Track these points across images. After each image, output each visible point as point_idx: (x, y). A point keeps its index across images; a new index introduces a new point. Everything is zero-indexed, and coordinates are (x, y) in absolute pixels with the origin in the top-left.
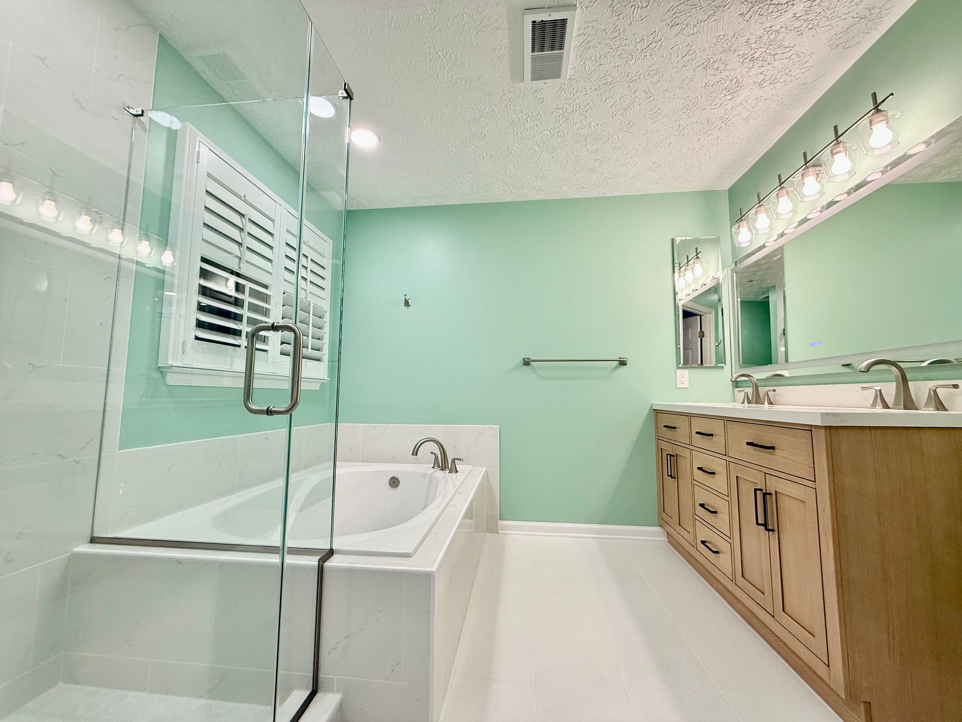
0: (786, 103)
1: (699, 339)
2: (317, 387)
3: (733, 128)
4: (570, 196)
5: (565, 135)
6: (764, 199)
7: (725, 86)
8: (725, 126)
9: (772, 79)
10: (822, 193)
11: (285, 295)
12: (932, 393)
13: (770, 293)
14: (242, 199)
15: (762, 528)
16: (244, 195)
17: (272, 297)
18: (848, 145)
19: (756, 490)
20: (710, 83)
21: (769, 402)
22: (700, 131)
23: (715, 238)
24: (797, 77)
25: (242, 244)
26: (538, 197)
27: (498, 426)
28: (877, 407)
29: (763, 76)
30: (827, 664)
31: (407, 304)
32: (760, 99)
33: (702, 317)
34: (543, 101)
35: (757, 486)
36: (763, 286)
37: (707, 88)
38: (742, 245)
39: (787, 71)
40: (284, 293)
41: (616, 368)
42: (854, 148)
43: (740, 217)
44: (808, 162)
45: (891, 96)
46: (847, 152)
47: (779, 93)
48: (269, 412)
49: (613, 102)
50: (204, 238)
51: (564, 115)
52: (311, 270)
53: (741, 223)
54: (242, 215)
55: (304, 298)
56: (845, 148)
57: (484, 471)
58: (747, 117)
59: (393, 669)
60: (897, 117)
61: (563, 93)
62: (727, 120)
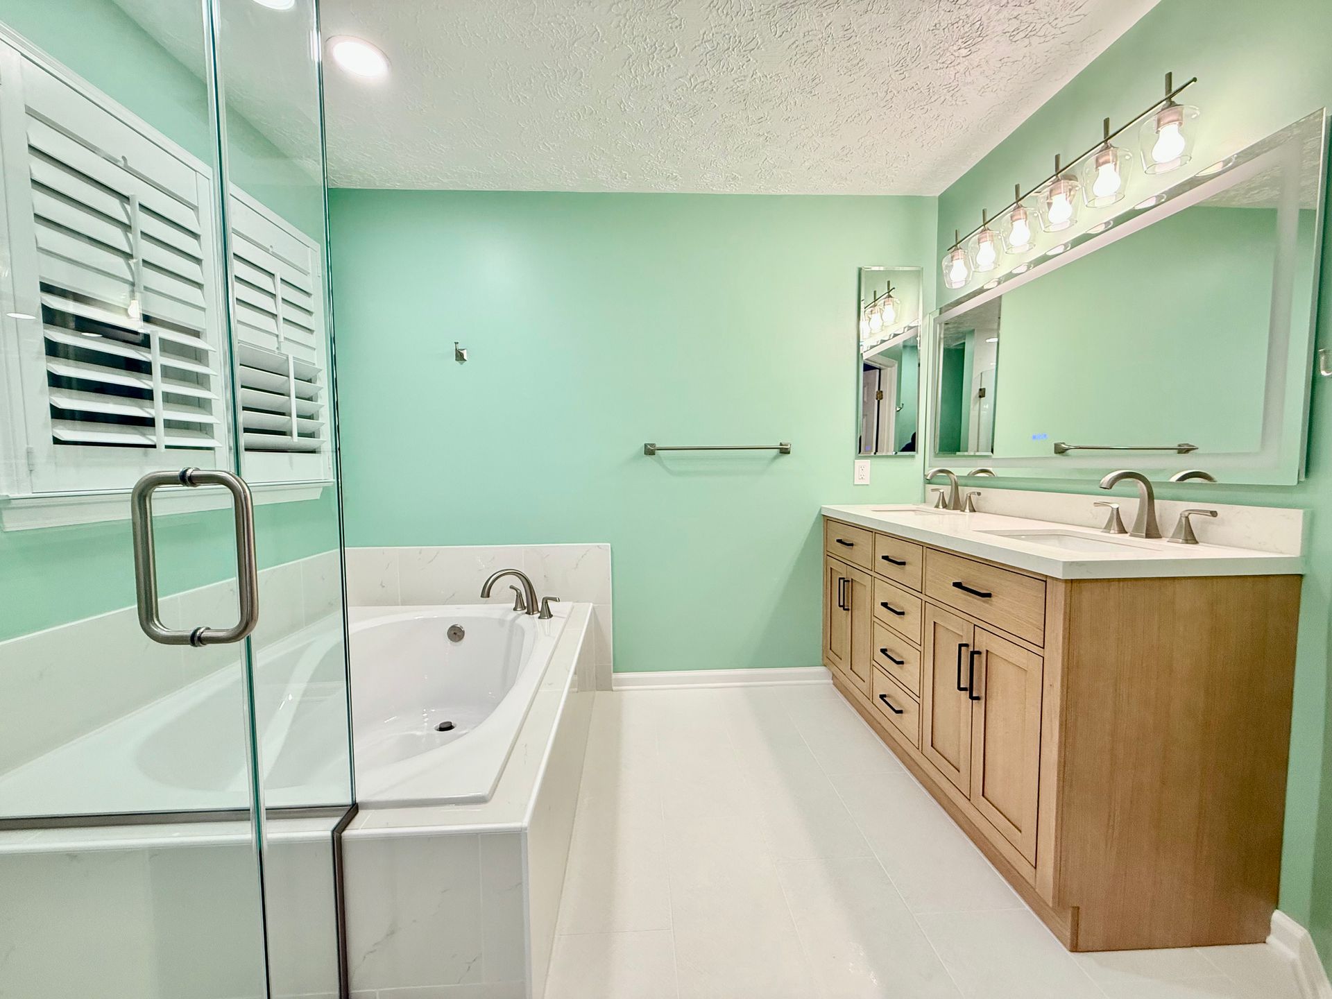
0: (1038, 71)
1: (876, 401)
2: (316, 494)
3: (960, 103)
4: (716, 190)
5: (714, 89)
6: (991, 219)
7: (963, 32)
8: (950, 99)
9: (1030, 29)
10: (1073, 221)
12: (1184, 519)
13: (967, 338)
14: (119, 164)
15: (965, 695)
16: (124, 158)
17: (210, 353)
18: (1119, 153)
19: (961, 646)
20: (942, 25)
21: (971, 509)
22: (915, 104)
23: (916, 271)
24: (1063, 30)
25: (131, 256)
26: (668, 189)
27: (609, 544)
28: (1112, 531)
29: (1018, 22)
30: (1034, 865)
31: (460, 356)
32: (1005, 60)
33: (882, 372)
34: (680, 25)
35: (962, 641)
36: (960, 329)
37: (937, 32)
38: (955, 286)
39: (1052, 18)
41: (775, 458)
42: (1127, 157)
43: (955, 243)
44: (1062, 173)
45: (1193, 83)
46: (1118, 162)
47: (1033, 54)
48: (195, 640)
49: (793, 40)
50: (41, 245)
51: (713, 54)
52: (283, 299)
53: (956, 253)
54: (125, 199)
55: (275, 349)
56: (1115, 156)
57: (591, 608)
58: (984, 87)
59: (469, 967)
60: (1194, 116)
61: (714, 13)
62: (956, 90)
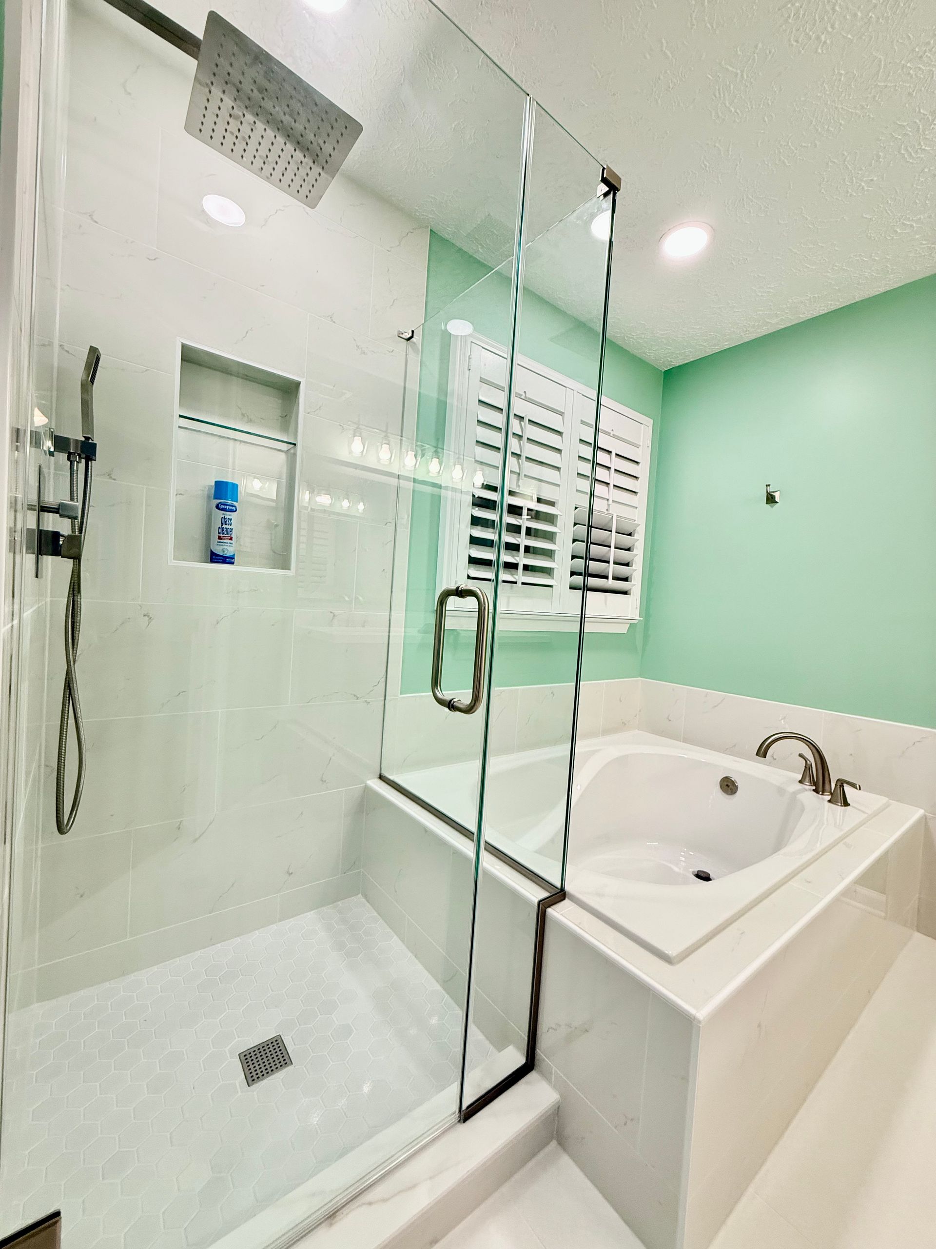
2: (623, 629)
11: (577, 510)
14: (522, 397)
17: (559, 516)
25: (520, 455)
40: (576, 508)
48: (450, 706)
50: (477, 459)
52: (616, 470)
54: (522, 418)
55: (605, 510)
57: (918, 813)
